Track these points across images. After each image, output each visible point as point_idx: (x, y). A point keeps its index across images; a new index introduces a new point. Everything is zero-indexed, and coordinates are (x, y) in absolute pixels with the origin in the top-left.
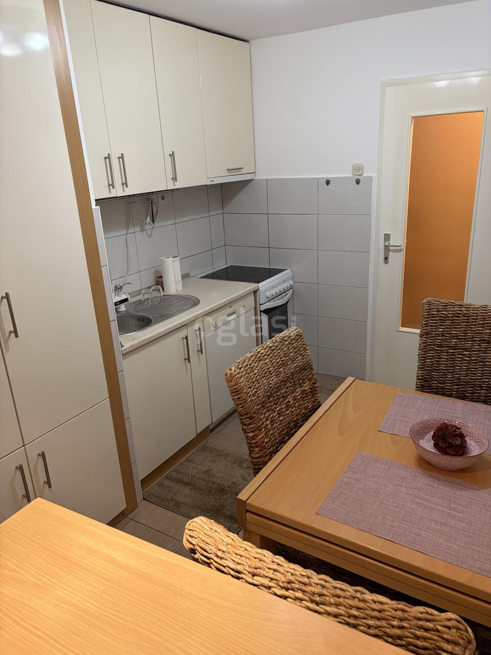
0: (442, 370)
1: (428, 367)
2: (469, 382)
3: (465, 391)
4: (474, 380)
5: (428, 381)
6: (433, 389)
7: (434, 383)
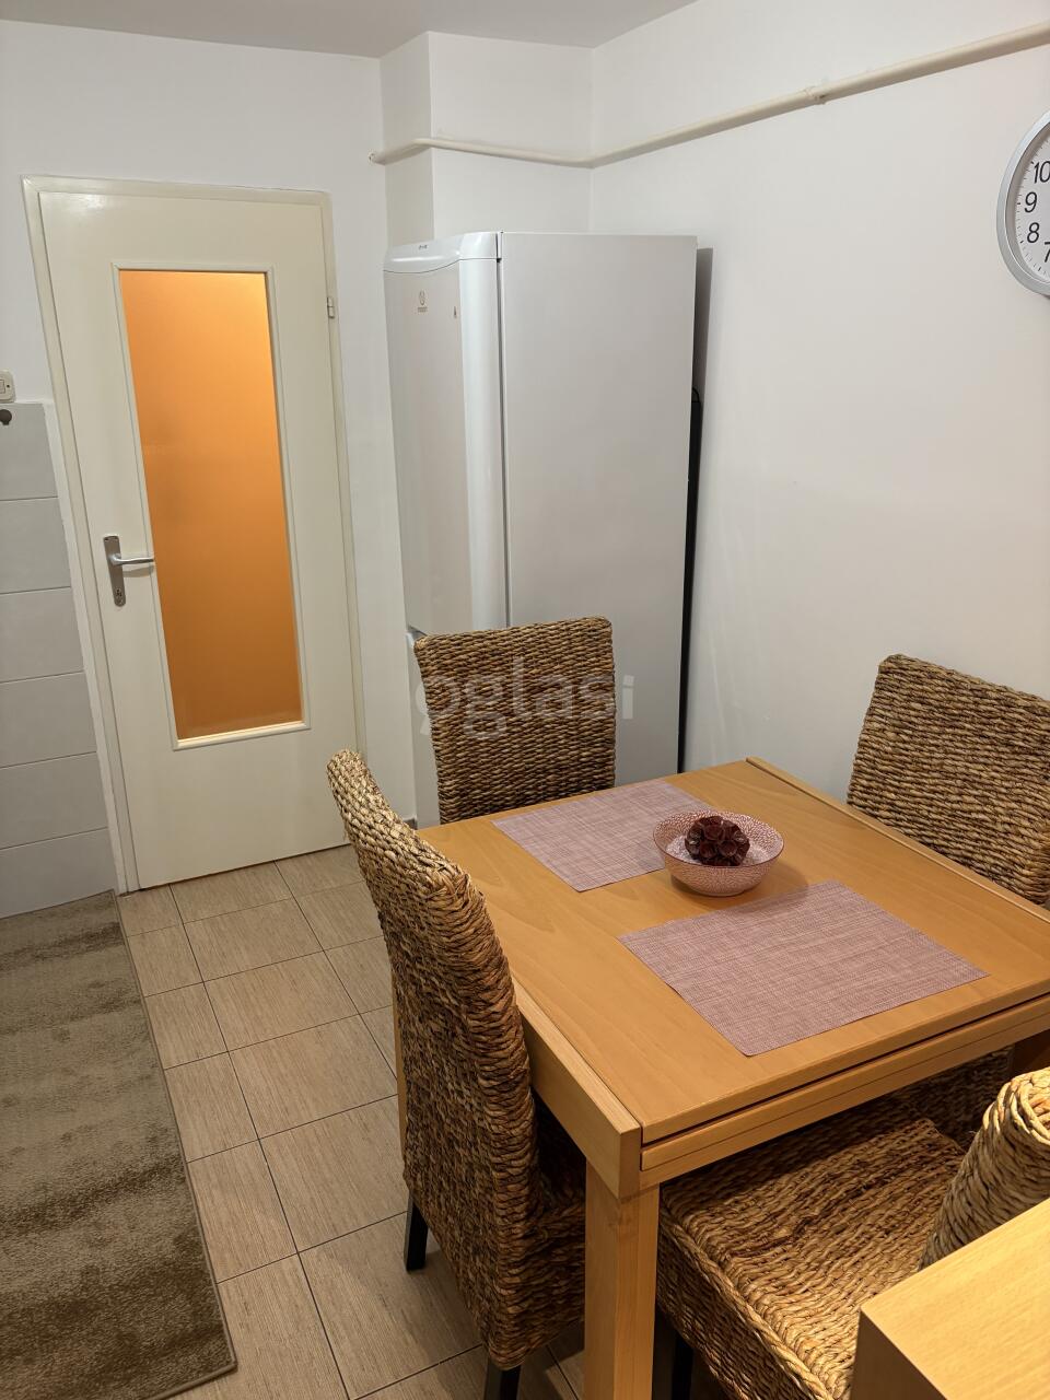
0: (484, 763)
1: (462, 767)
2: (527, 769)
3: (523, 788)
4: (532, 763)
5: (468, 794)
6: (476, 805)
7: (475, 795)
